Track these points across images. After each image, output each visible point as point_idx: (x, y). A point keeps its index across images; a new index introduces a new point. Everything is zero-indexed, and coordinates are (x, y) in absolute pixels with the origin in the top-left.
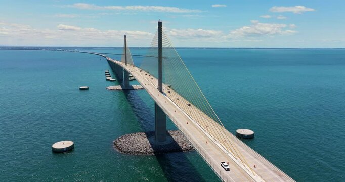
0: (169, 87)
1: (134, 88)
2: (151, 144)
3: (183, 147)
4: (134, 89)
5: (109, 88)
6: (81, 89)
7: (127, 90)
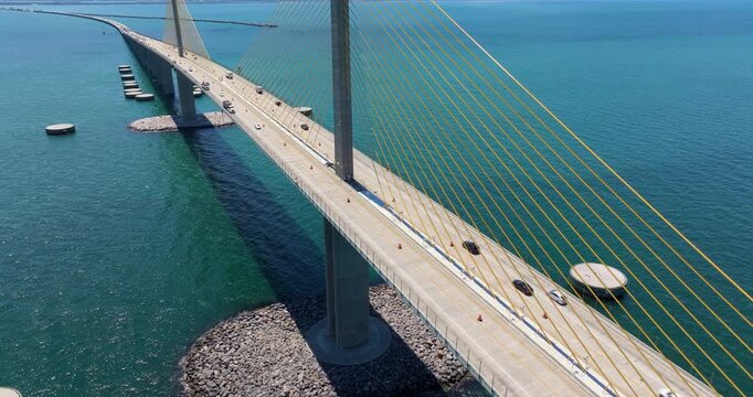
0: (307, 114)
1: (213, 121)
2: (322, 364)
3: (439, 369)
4: (211, 126)
5: (137, 124)
6: (50, 133)
7: (192, 129)
